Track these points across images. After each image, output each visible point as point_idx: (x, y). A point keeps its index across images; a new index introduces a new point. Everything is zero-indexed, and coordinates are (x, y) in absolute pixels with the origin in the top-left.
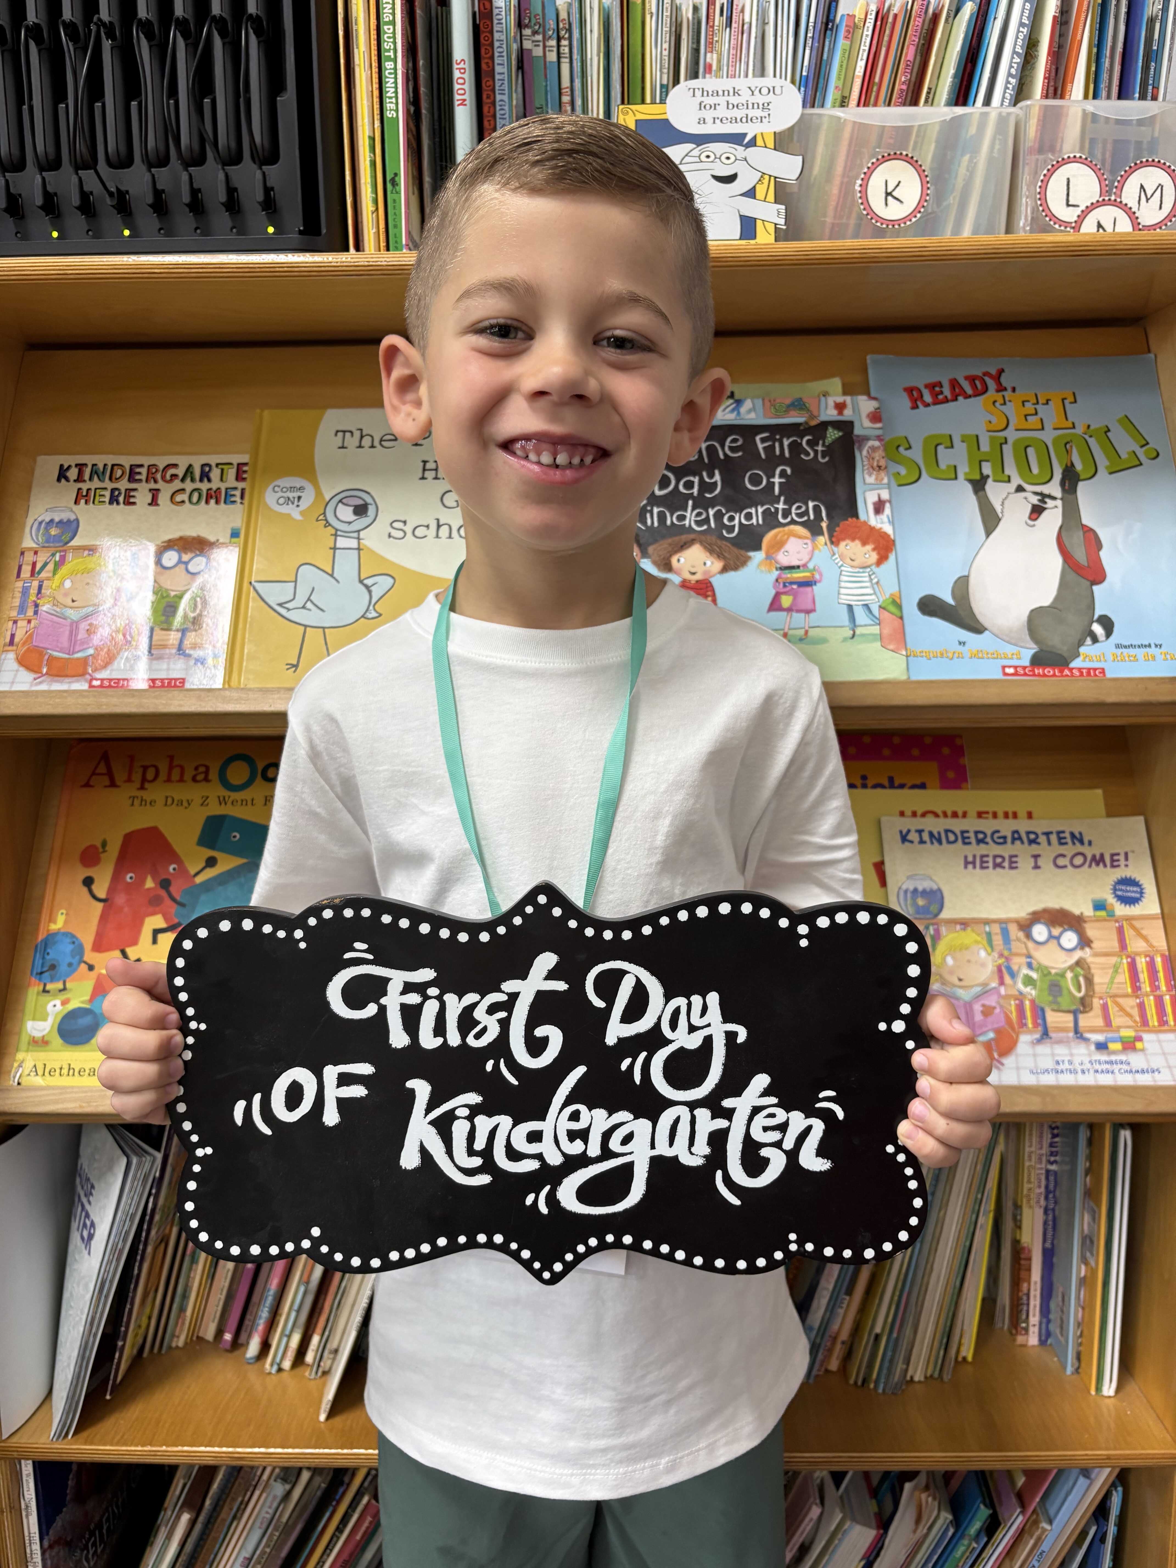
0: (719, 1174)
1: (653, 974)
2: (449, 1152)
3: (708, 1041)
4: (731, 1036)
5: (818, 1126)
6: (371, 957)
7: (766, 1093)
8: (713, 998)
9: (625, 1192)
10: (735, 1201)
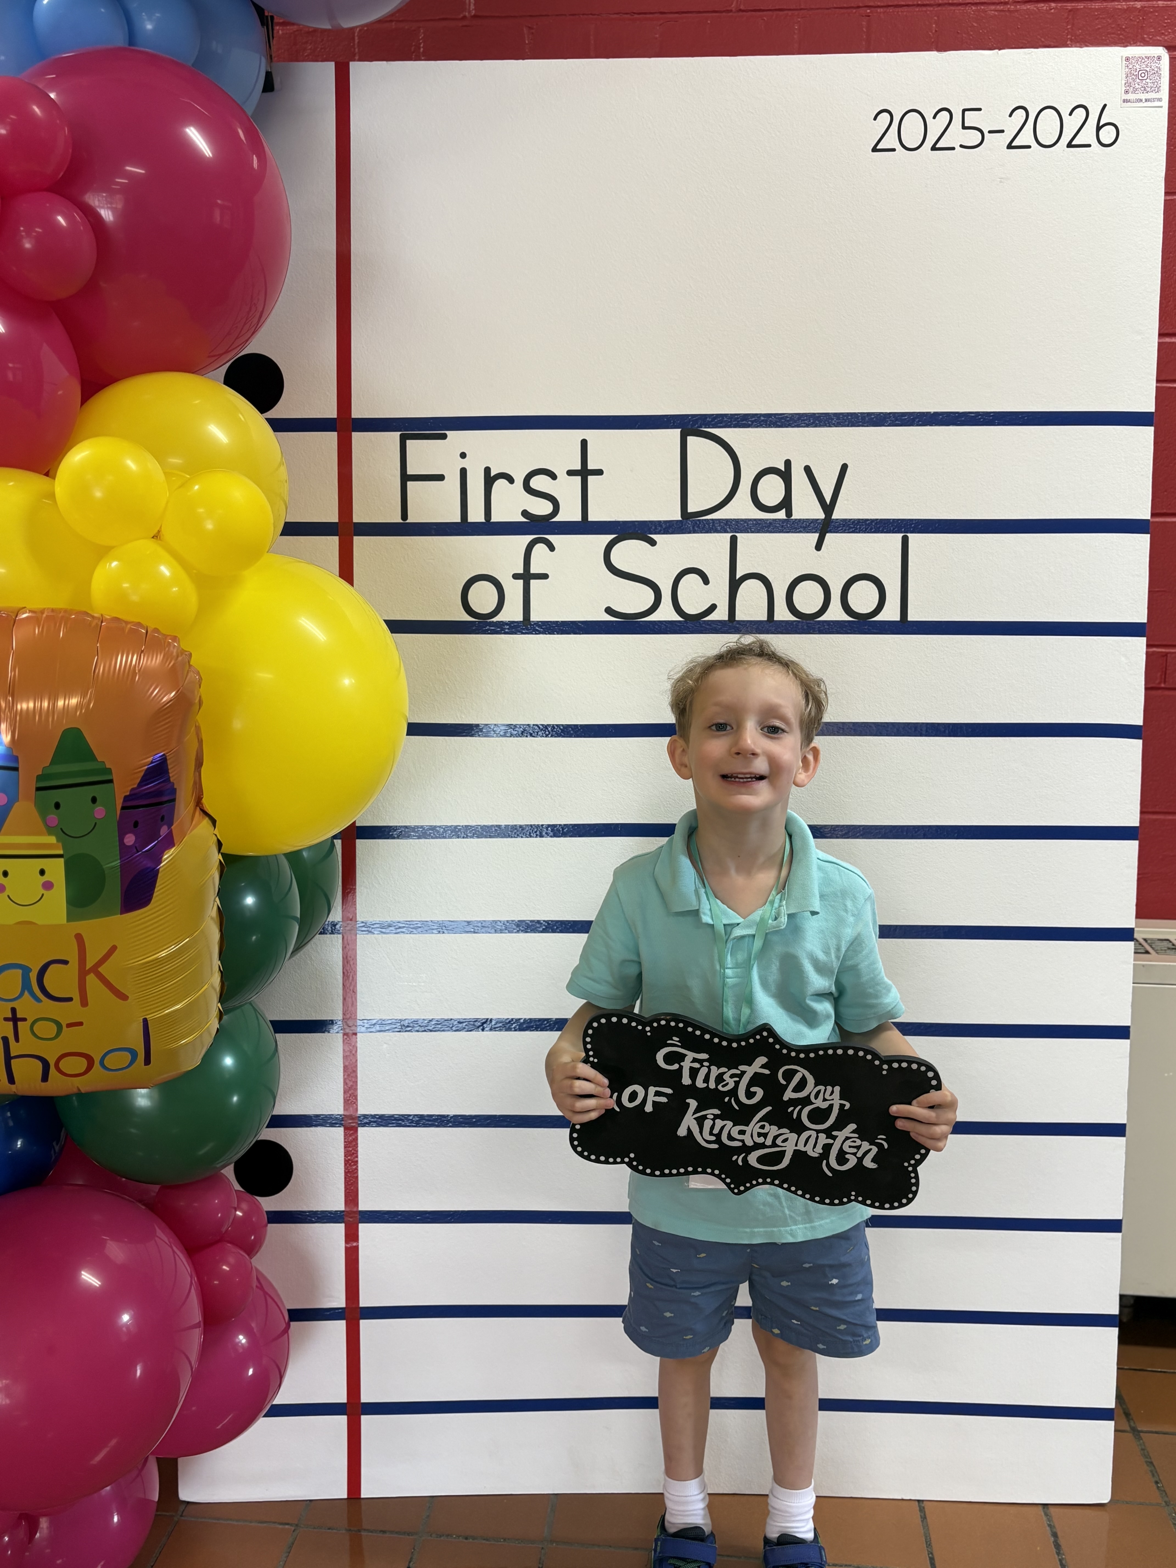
0: (825, 1162)
1: (811, 1074)
2: (701, 1132)
3: (831, 1106)
4: (842, 1106)
5: (875, 1149)
6: (680, 1044)
7: (853, 1132)
8: (837, 1089)
9: (779, 1162)
10: (830, 1174)
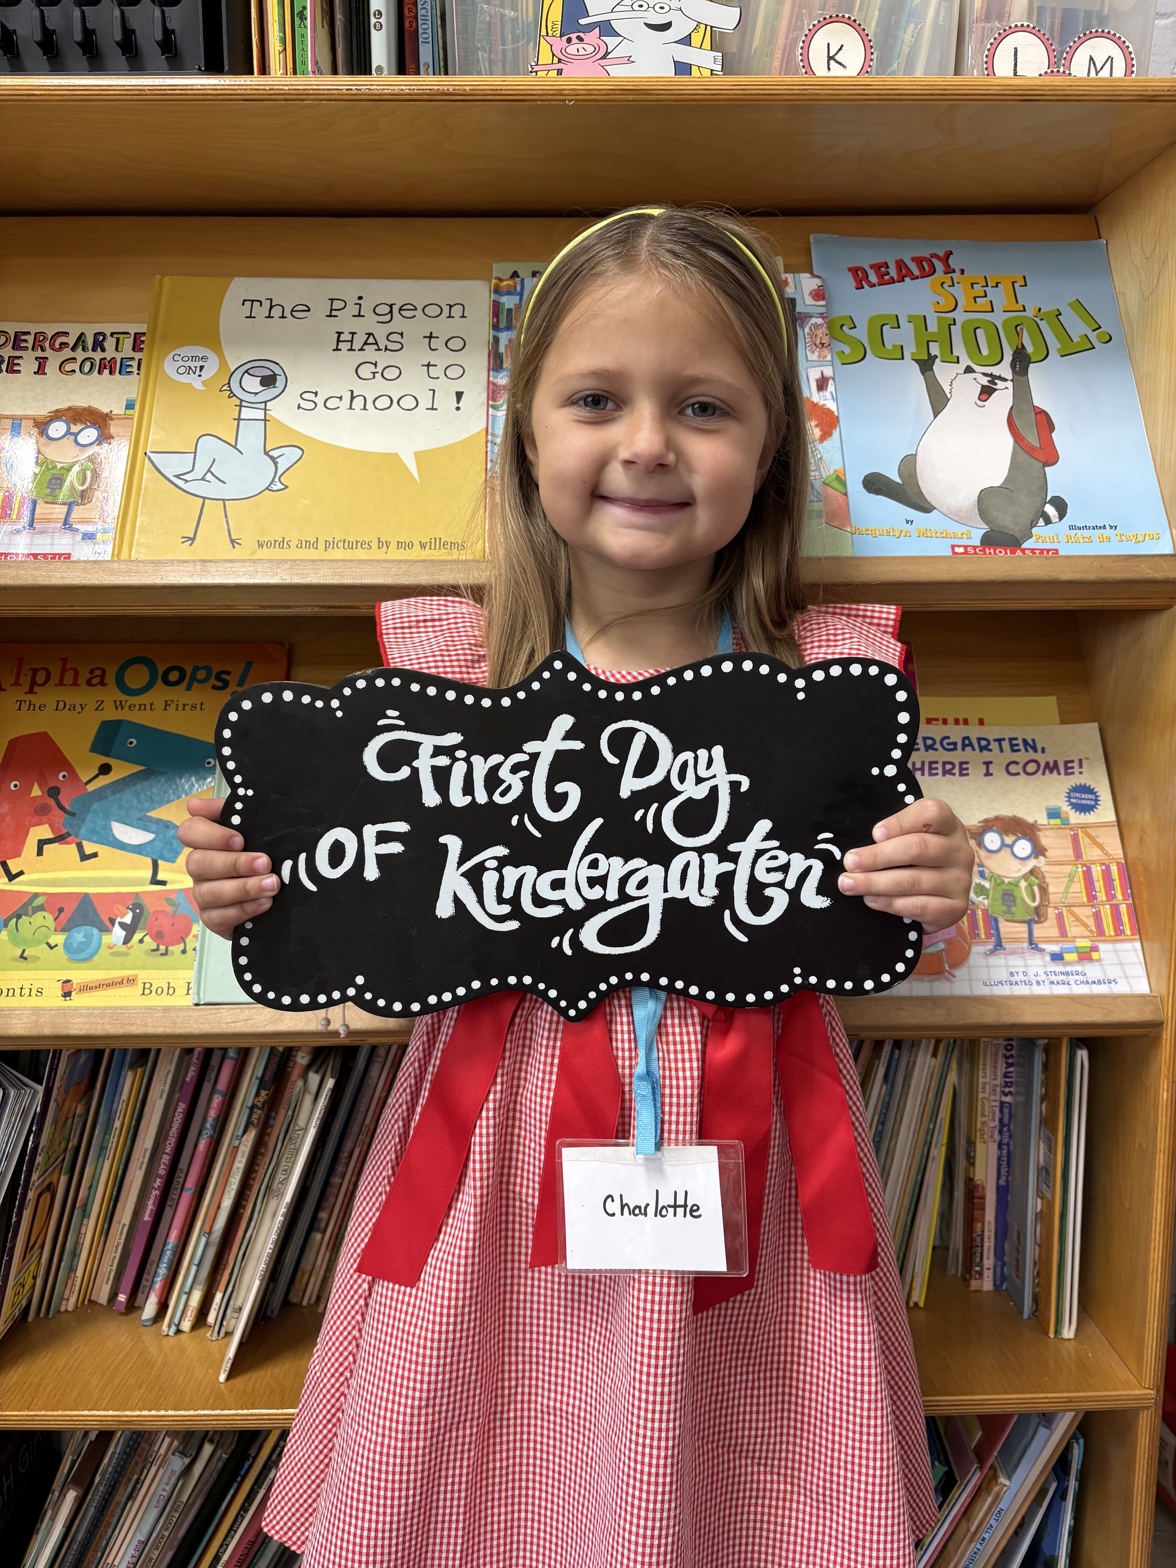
0: (727, 913)
1: (662, 731)
2: (481, 901)
3: (714, 790)
4: (735, 786)
5: (818, 867)
6: (402, 723)
7: (768, 837)
8: (718, 751)
9: (641, 933)
10: (743, 938)
